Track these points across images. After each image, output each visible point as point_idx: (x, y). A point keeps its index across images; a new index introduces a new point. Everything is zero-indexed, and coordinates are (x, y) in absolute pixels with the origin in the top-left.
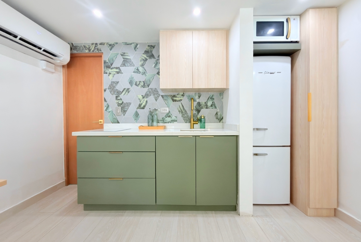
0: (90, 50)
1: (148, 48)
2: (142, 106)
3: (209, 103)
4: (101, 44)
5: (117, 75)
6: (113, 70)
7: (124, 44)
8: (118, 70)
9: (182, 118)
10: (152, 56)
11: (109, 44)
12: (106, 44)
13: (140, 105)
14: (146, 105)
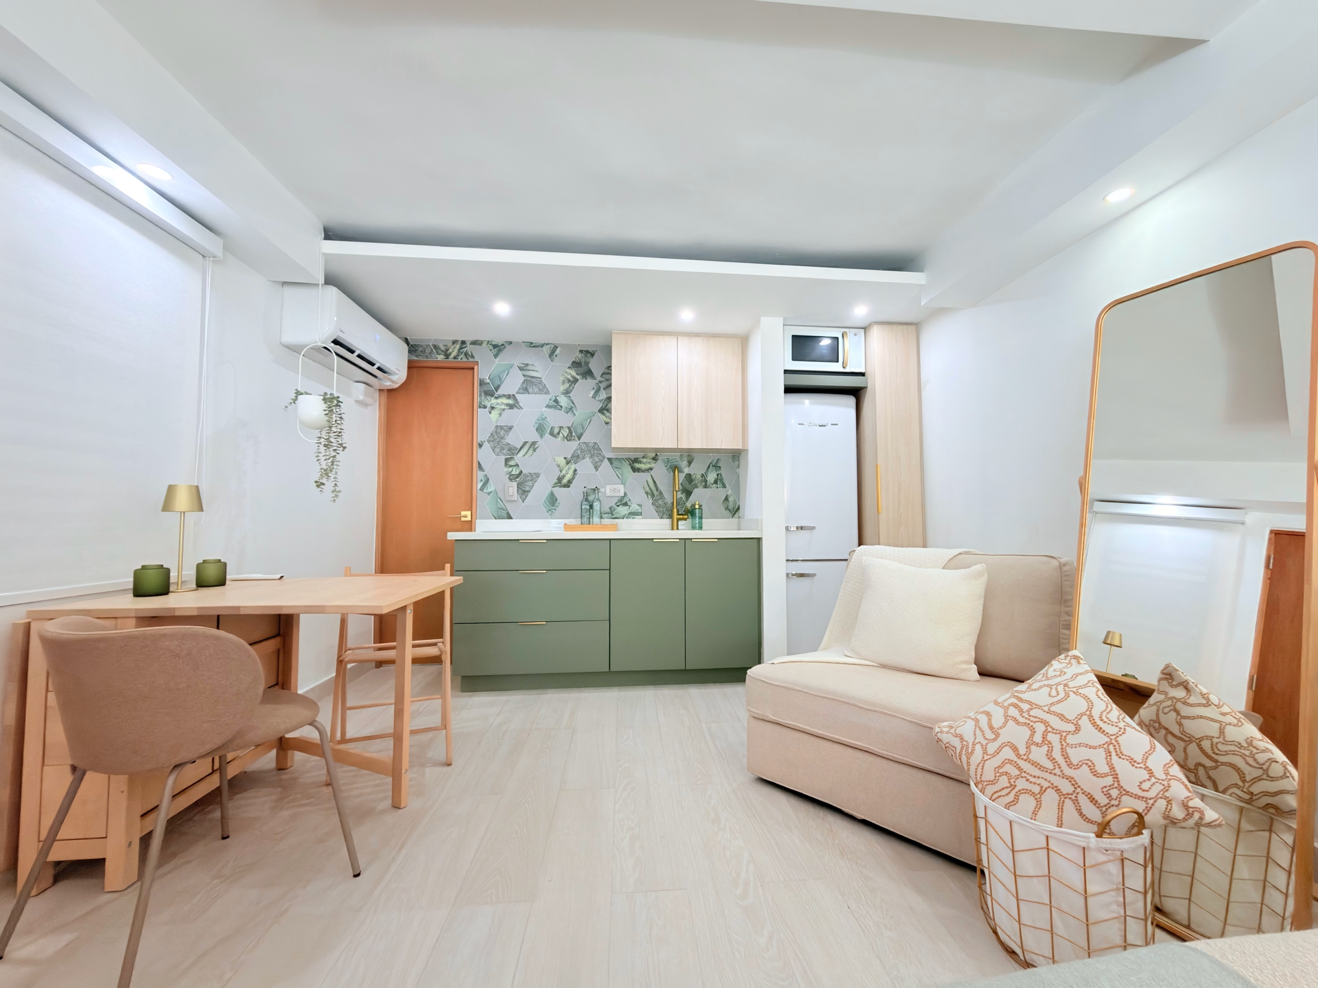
0: (447, 356)
1: (580, 355)
2: (565, 481)
3: (711, 477)
4: (474, 343)
5: (508, 412)
6: (499, 401)
7: (526, 346)
8: (511, 402)
9: (653, 509)
10: (588, 373)
11: (493, 343)
12: (485, 344)
13: (560, 479)
14: (573, 478)
